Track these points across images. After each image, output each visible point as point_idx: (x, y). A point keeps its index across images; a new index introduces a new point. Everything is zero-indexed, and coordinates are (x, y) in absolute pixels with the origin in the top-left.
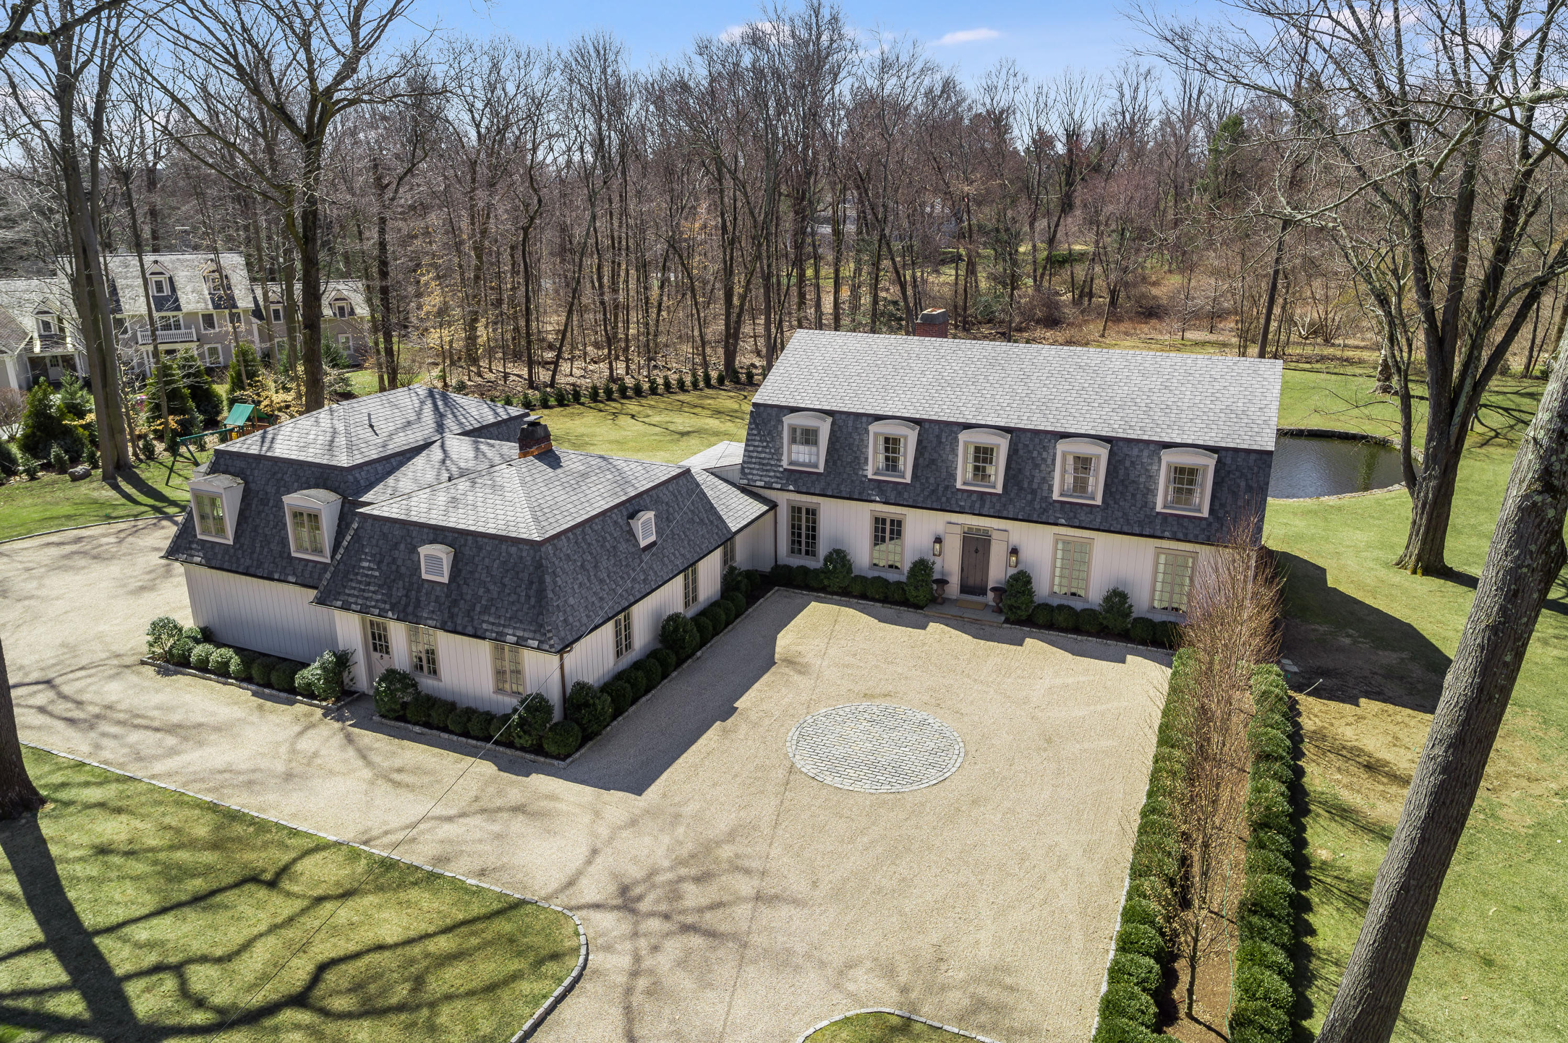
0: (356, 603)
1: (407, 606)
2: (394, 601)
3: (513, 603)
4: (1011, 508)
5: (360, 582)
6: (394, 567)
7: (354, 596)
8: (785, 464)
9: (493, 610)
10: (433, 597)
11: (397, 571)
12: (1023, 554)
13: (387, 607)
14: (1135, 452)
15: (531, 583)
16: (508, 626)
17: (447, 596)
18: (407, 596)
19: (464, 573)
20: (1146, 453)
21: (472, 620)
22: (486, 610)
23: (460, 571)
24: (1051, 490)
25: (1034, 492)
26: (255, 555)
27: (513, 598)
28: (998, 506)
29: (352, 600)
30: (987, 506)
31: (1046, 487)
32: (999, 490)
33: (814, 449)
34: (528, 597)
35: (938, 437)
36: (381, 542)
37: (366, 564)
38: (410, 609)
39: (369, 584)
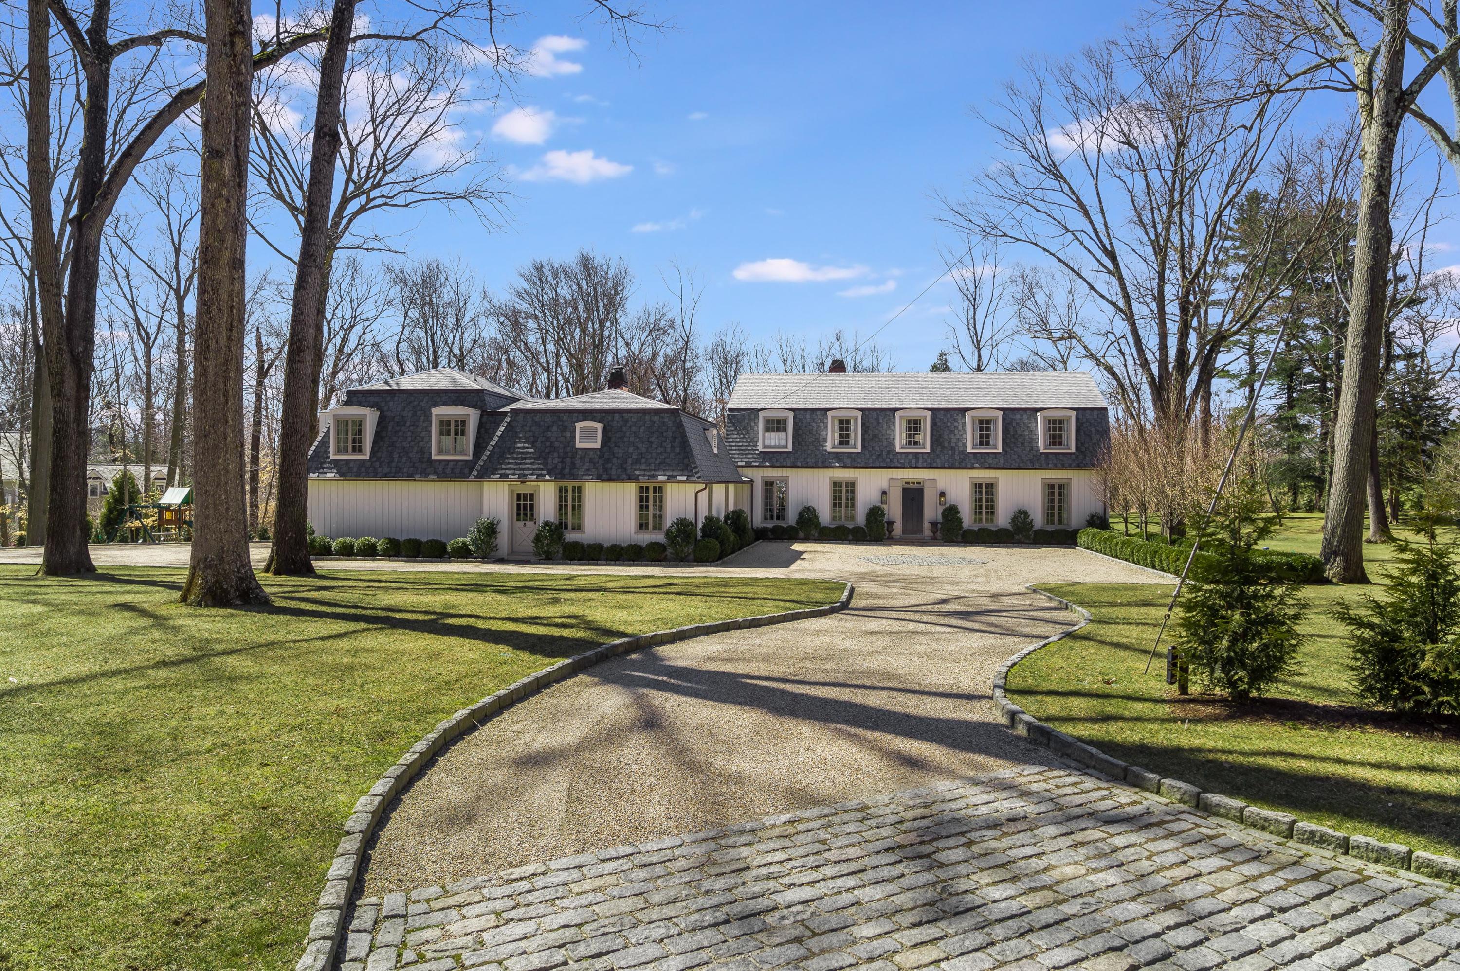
0: (514, 474)
1: (563, 469)
2: (550, 467)
3: (661, 453)
4: (938, 460)
5: (516, 459)
6: (548, 444)
7: (510, 469)
8: (760, 448)
9: (643, 460)
10: (587, 460)
11: (551, 446)
12: (948, 497)
13: (544, 472)
14: (1018, 416)
15: (675, 438)
16: (659, 470)
17: (600, 457)
18: (562, 462)
19: (613, 439)
20: (1025, 417)
21: (625, 470)
22: (637, 461)
23: (610, 438)
24: (965, 446)
25: (953, 449)
26: (394, 464)
27: (660, 450)
28: (929, 461)
29: (508, 472)
30: (921, 461)
31: (960, 444)
32: (928, 450)
33: (783, 434)
34: (673, 448)
35: (877, 419)
36: (533, 428)
37: (519, 445)
38: (567, 470)
39: (525, 459)
